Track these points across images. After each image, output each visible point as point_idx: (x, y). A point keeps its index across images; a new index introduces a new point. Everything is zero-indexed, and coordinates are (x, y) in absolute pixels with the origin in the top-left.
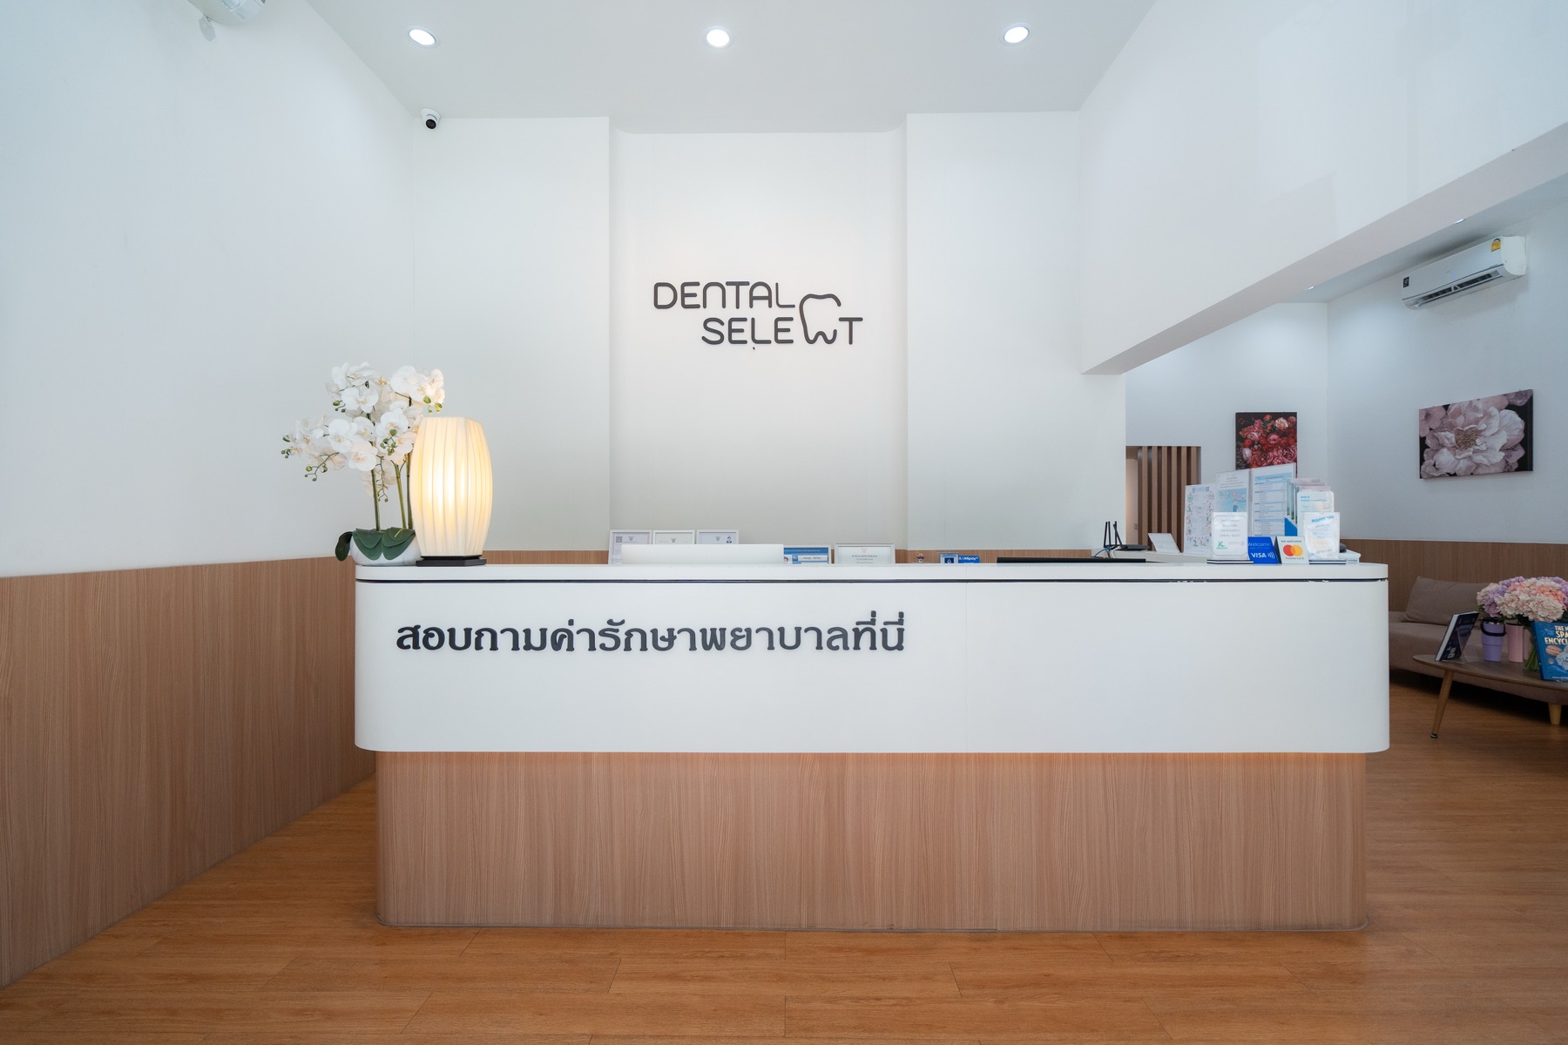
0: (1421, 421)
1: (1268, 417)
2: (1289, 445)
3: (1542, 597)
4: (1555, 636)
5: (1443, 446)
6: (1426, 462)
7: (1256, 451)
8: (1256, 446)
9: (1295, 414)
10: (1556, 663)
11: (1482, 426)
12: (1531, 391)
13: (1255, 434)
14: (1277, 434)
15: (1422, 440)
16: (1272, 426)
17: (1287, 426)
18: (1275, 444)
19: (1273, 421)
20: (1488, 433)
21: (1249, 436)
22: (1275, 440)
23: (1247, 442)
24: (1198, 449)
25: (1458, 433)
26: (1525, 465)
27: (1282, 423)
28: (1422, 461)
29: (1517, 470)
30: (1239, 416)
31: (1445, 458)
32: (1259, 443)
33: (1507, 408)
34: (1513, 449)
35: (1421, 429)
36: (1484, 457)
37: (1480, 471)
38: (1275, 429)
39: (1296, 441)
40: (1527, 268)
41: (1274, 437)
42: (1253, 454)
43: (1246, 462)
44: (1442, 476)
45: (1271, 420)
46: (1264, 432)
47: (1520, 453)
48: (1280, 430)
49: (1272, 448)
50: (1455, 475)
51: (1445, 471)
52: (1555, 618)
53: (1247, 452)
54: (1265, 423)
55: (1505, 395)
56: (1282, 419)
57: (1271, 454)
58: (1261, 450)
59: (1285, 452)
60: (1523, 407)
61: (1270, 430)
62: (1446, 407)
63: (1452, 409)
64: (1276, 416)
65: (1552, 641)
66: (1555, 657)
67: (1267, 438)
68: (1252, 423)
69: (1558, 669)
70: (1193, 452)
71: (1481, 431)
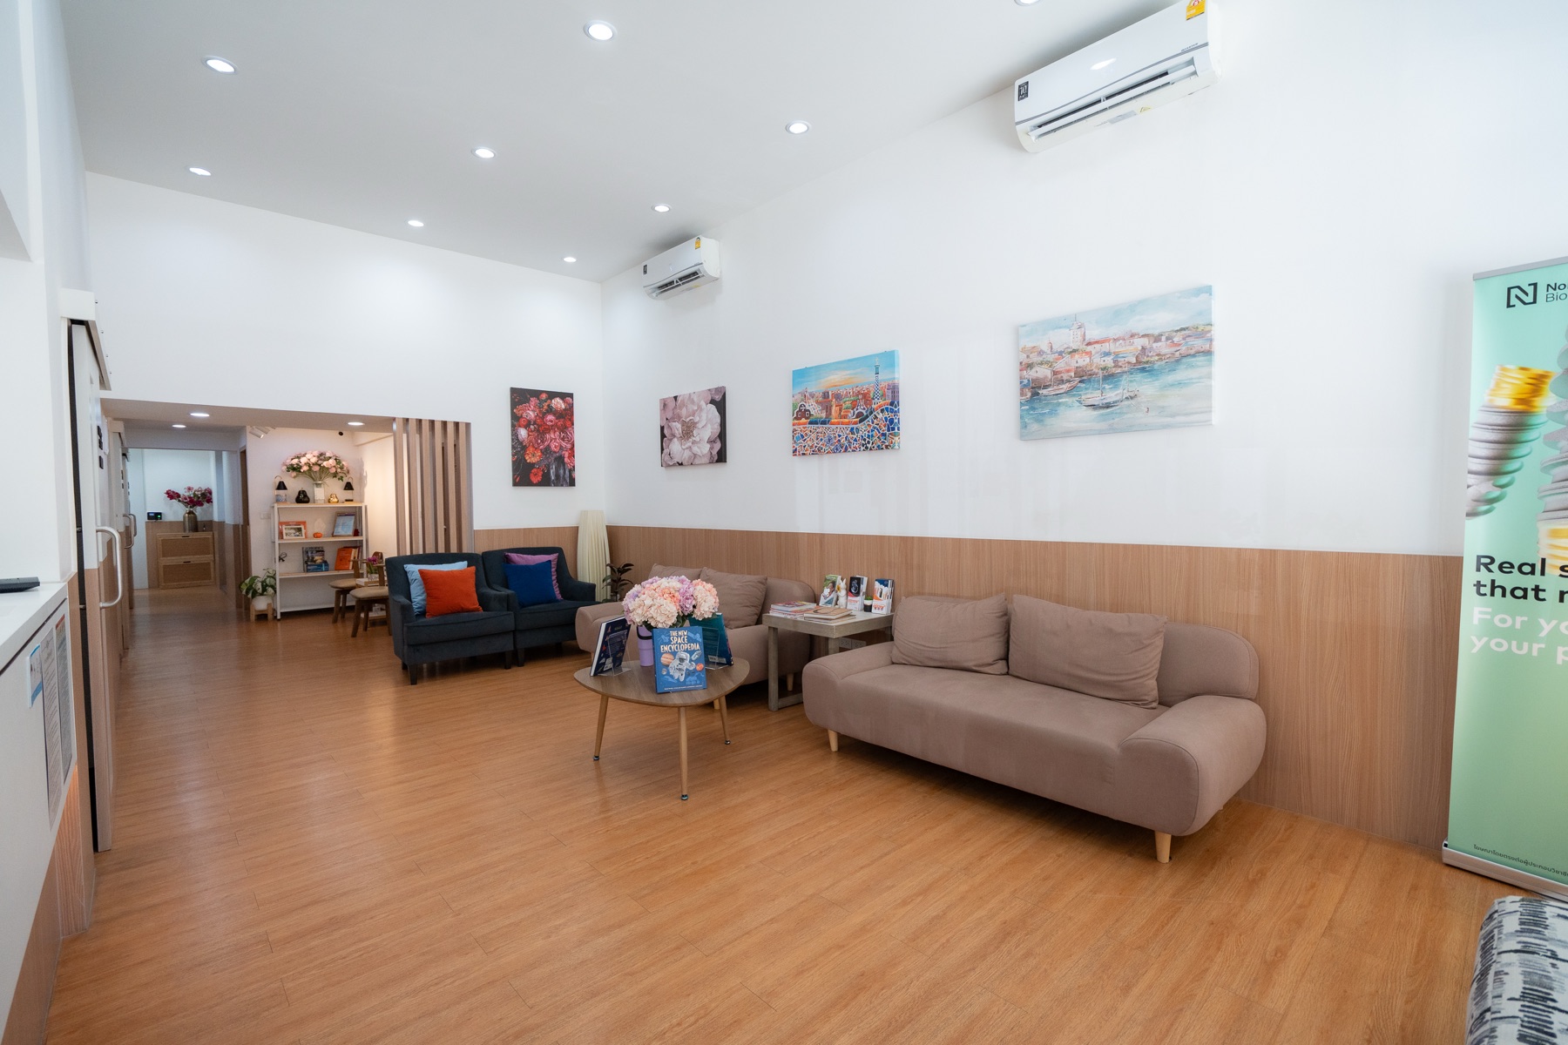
0: (661, 410)
1: (544, 396)
2: (566, 428)
3: (660, 601)
4: (669, 642)
5: (675, 436)
6: (665, 451)
7: (532, 431)
8: (532, 427)
9: (571, 395)
10: (668, 674)
11: (697, 419)
12: (724, 388)
13: (531, 413)
14: (554, 415)
15: (662, 428)
16: (549, 406)
17: (563, 407)
18: (552, 426)
19: (549, 401)
20: (700, 426)
21: (524, 415)
22: (552, 421)
23: (522, 421)
24: (468, 425)
25: (684, 423)
26: (721, 457)
27: (558, 403)
28: (662, 449)
29: (717, 461)
30: (514, 391)
31: (676, 447)
32: (535, 423)
33: (711, 403)
34: (714, 441)
35: (661, 419)
36: (699, 448)
37: (697, 461)
38: (551, 409)
39: (573, 424)
40: (721, 272)
41: (550, 417)
42: (529, 435)
43: (521, 443)
44: (674, 465)
45: (547, 399)
46: (540, 411)
47: (718, 446)
48: (556, 411)
49: (548, 430)
50: (681, 464)
51: (676, 460)
52: (670, 623)
53: (523, 433)
54: (541, 402)
55: (709, 390)
56: (558, 400)
57: (548, 436)
58: (538, 431)
59: (562, 435)
60: (720, 404)
61: (546, 410)
62: (676, 398)
63: (679, 399)
64: (552, 395)
65: (666, 648)
66: (668, 666)
67: (543, 418)
68: (528, 401)
69: (670, 680)
70: (462, 429)
71: (696, 423)
